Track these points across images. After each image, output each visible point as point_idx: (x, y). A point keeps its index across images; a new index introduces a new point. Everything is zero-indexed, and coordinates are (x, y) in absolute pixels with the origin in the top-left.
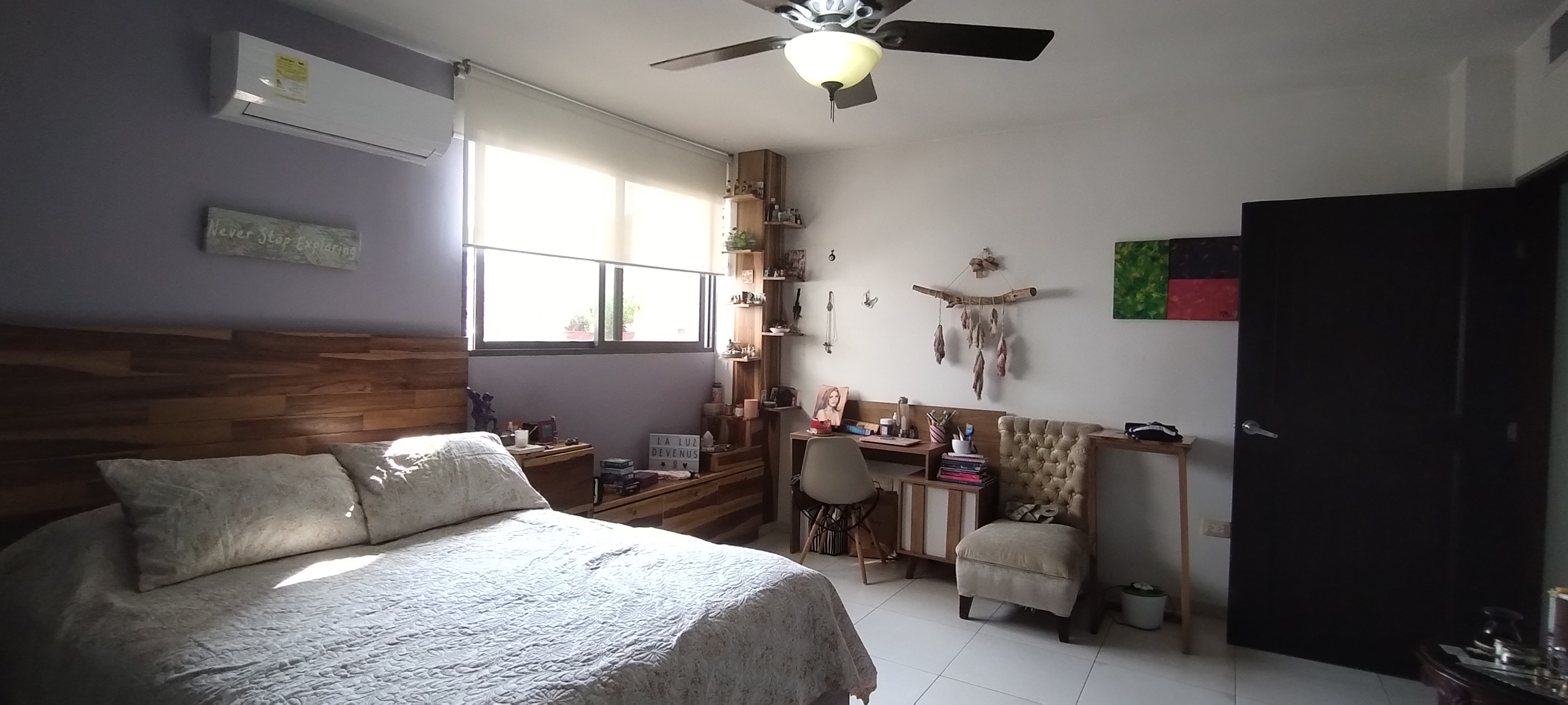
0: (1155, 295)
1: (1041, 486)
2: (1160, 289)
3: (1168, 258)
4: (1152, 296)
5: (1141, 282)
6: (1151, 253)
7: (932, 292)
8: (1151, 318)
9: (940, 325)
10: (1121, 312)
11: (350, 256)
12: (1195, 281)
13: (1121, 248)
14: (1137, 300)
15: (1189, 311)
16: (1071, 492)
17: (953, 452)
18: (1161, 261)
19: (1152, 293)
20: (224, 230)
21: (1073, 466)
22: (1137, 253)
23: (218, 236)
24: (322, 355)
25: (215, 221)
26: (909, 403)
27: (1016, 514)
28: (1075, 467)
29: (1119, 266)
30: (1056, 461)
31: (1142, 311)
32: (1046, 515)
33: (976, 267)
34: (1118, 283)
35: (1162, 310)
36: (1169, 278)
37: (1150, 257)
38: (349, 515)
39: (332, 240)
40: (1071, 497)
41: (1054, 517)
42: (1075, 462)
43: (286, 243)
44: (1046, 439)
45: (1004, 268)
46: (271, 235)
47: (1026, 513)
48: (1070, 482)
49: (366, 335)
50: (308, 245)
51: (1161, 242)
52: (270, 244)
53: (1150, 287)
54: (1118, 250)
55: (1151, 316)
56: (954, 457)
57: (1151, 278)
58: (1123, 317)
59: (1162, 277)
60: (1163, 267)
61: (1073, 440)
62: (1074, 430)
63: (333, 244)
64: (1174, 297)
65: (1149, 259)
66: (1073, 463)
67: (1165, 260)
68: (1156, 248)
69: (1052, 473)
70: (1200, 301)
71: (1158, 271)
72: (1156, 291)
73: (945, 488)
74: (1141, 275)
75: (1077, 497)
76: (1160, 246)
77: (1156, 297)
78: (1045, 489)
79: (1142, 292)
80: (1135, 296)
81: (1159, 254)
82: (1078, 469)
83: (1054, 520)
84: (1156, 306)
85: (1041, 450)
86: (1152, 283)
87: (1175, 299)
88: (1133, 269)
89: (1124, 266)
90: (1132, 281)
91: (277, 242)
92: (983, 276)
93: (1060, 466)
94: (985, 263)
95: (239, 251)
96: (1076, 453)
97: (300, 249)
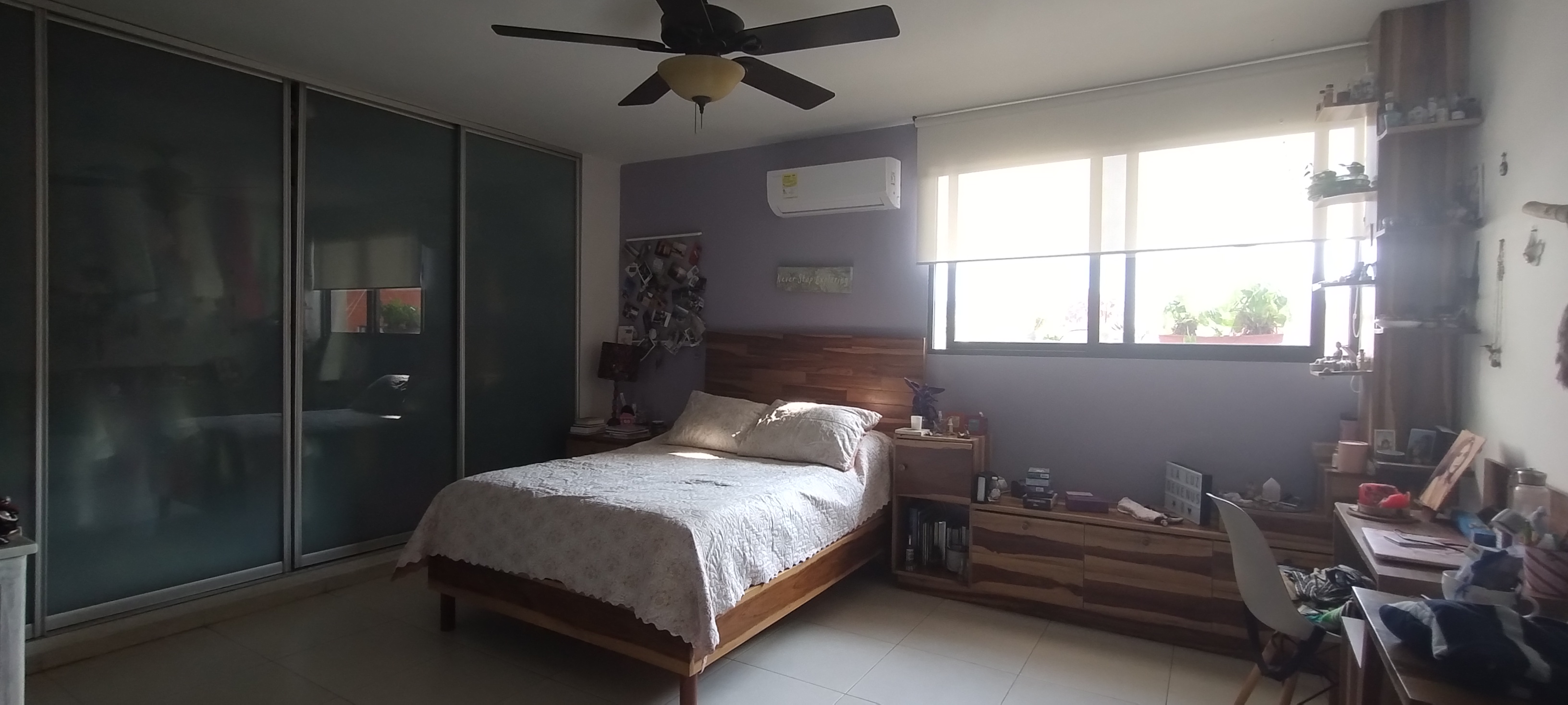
11: (844, 284)
20: (783, 278)
23: (781, 282)
24: (825, 349)
25: (780, 274)
38: (734, 435)
39: (834, 275)
43: (811, 281)
46: (804, 278)
49: (850, 336)
50: (822, 280)
52: (803, 283)
63: (835, 277)
91: (806, 281)
95: (789, 289)
97: (818, 284)
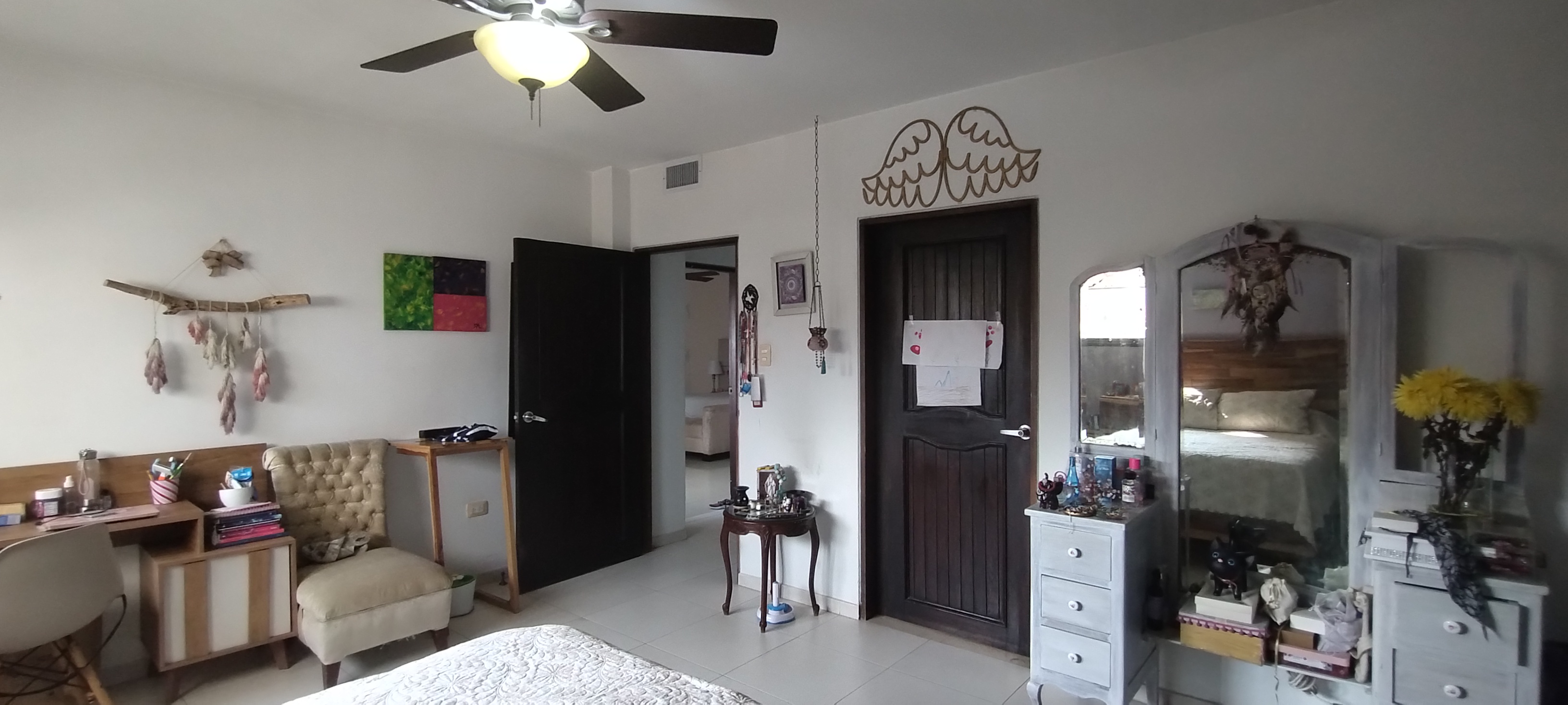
0: (423, 307)
1: (335, 517)
2: (428, 301)
3: (433, 273)
4: (420, 309)
5: (410, 295)
6: (418, 267)
7: (144, 292)
8: (420, 329)
9: (156, 339)
10: (393, 324)
12: (455, 297)
13: (390, 260)
14: (407, 312)
15: (451, 323)
16: (373, 512)
17: (224, 506)
18: (427, 276)
19: (420, 305)
21: (369, 486)
22: (406, 266)
26: (98, 457)
27: (331, 554)
28: (372, 486)
29: (389, 277)
30: (349, 485)
31: (412, 322)
32: (358, 544)
33: (214, 262)
34: (389, 294)
35: (429, 322)
36: (435, 292)
37: (417, 270)
40: (372, 518)
41: (368, 543)
42: (371, 482)
44: (333, 463)
45: (250, 267)
47: (340, 550)
48: (367, 504)
51: (426, 258)
53: (419, 300)
54: (388, 262)
55: (421, 328)
56: (231, 512)
57: (419, 291)
58: (396, 328)
59: (428, 291)
60: (429, 282)
61: (365, 459)
62: (365, 449)
64: (440, 310)
65: (417, 273)
66: (369, 483)
67: (430, 275)
68: (423, 263)
69: (346, 500)
70: (459, 314)
71: (424, 285)
72: (424, 303)
73: (241, 553)
74: (410, 287)
75: (378, 516)
76: (426, 262)
77: (425, 310)
78: (340, 519)
79: (411, 305)
80: (406, 307)
81: (425, 270)
82: (376, 487)
83: (369, 547)
84: (424, 318)
85: (329, 478)
86: (420, 296)
87: (440, 312)
88: (403, 281)
89: (394, 278)
90: (402, 292)
92: (220, 274)
93: (355, 489)
94: (226, 258)
96: (372, 472)
